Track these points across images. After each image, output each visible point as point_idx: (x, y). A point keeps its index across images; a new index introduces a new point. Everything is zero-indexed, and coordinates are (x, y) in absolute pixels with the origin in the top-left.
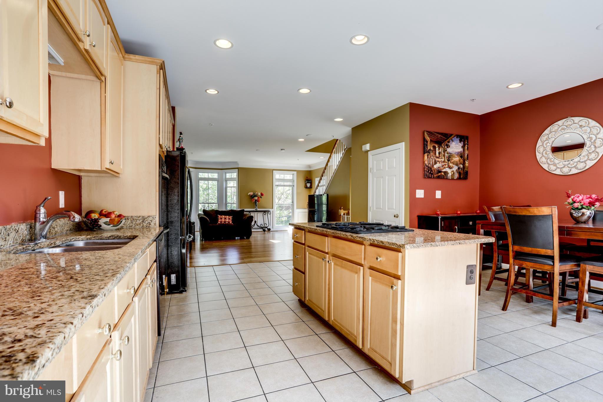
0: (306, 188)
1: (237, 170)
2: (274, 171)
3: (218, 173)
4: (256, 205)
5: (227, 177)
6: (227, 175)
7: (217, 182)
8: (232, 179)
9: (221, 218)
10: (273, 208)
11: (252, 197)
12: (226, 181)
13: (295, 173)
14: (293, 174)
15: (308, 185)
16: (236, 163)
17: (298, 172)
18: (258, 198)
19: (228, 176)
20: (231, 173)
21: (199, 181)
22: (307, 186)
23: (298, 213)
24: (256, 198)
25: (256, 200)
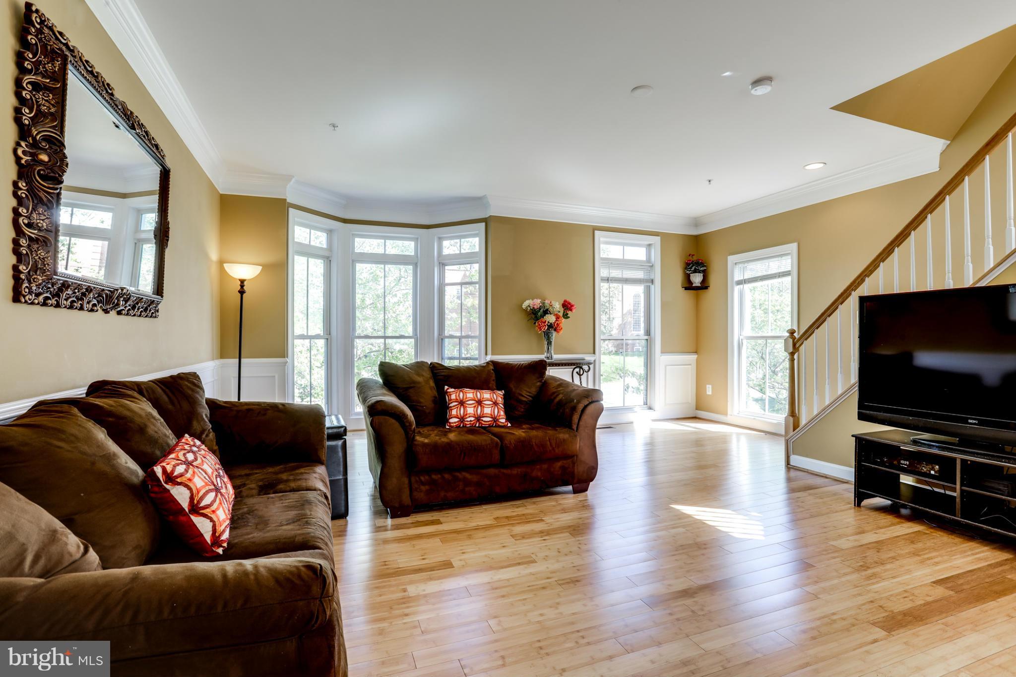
0: (686, 289)
1: (482, 225)
2: (597, 233)
3: (416, 240)
4: (549, 343)
5: (446, 252)
6: (446, 243)
7: (411, 267)
8: (463, 259)
9: (462, 403)
10: (594, 353)
11: (536, 315)
12: (442, 265)
13: (657, 240)
14: (650, 245)
15: (697, 279)
16: (479, 201)
17: (665, 237)
18: (558, 318)
19: (450, 247)
20: (460, 237)
21: (354, 262)
22: (690, 282)
23: (666, 366)
24: (551, 319)
25: (551, 326)
